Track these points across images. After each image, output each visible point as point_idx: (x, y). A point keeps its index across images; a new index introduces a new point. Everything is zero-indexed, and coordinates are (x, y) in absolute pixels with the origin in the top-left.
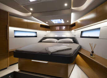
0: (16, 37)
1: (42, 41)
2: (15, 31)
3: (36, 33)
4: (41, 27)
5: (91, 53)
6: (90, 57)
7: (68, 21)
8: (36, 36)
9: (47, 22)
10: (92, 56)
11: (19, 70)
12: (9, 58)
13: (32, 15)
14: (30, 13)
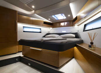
0: (24, 31)
1: (45, 36)
2: (24, 27)
3: (40, 29)
4: (44, 23)
5: (90, 44)
6: (89, 49)
7: (69, 16)
8: (41, 32)
9: (49, 19)
10: (91, 48)
11: (23, 56)
12: (17, 46)
13: (35, 13)
14: (34, 11)
